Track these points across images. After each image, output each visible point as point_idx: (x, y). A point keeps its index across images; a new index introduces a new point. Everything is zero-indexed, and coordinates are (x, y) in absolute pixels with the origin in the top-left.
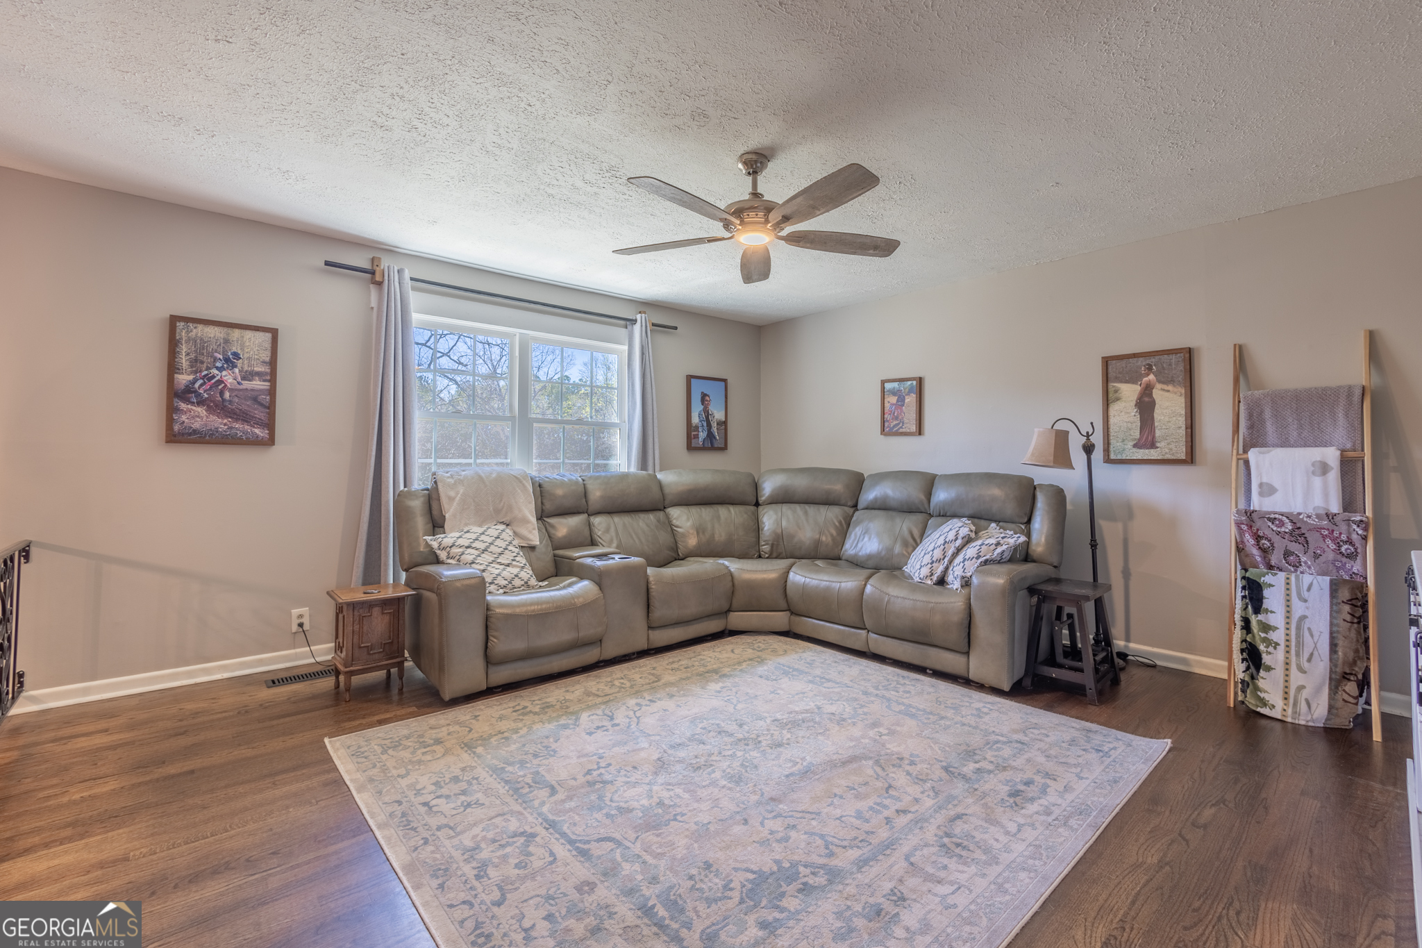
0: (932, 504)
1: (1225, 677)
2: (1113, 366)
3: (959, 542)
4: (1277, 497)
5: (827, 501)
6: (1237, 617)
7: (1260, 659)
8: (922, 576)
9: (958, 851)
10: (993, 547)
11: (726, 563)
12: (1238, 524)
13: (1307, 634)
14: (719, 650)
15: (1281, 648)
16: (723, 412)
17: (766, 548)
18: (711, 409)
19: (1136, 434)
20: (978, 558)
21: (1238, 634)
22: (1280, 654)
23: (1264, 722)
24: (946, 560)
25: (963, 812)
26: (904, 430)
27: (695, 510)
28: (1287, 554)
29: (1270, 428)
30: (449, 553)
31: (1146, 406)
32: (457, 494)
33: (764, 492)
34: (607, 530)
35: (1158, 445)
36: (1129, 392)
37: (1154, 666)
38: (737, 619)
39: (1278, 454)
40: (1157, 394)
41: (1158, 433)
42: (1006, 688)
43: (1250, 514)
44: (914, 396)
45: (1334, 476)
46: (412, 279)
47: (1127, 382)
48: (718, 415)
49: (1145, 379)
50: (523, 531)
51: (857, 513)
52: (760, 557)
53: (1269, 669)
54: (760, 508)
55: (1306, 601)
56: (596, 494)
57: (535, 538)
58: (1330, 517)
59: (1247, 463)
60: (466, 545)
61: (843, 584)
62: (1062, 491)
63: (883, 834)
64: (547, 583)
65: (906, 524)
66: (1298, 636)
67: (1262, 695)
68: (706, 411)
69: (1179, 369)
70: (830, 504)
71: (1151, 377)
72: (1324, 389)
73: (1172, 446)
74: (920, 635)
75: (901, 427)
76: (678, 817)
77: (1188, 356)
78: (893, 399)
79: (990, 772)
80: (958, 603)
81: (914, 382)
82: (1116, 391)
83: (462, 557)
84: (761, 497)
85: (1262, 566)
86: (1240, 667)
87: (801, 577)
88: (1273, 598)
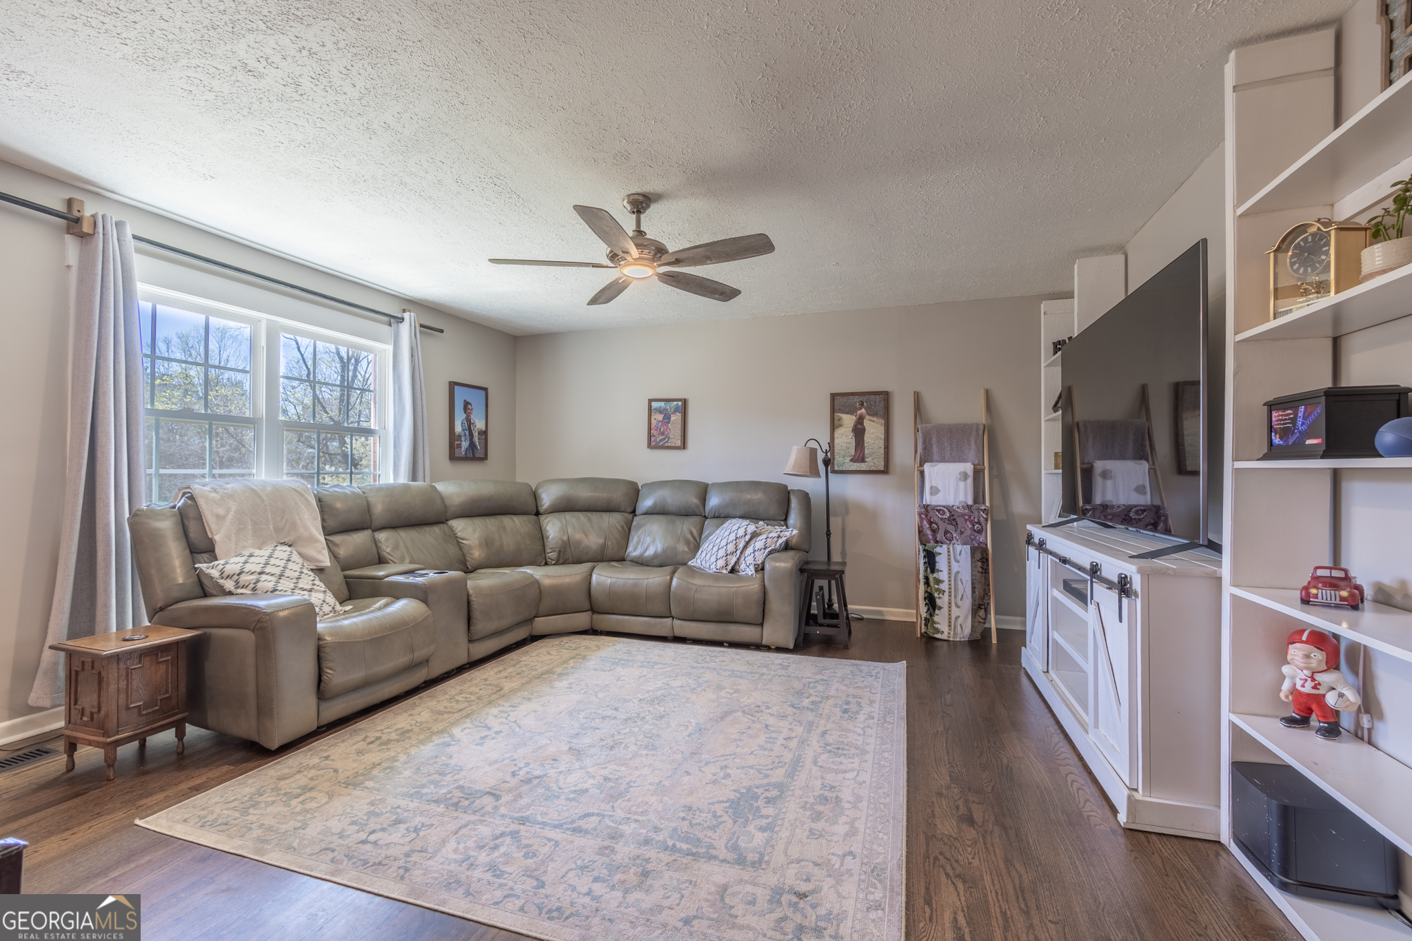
0: (707, 509)
1: (915, 620)
2: (838, 400)
3: (747, 538)
4: (940, 495)
5: (608, 508)
6: (921, 576)
7: (935, 602)
8: (718, 567)
9: (840, 751)
10: (776, 539)
11: (529, 571)
12: (920, 514)
13: (960, 583)
14: (534, 654)
15: (946, 594)
16: (484, 422)
17: (552, 555)
18: (474, 418)
19: (853, 452)
20: (765, 549)
21: (922, 588)
22: (946, 597)
23: (939, 643)
24: (738, 552)
25: (824, 729)
26: (669, 444)
27: (479, 522)
28: (946, 532)
29: (935, 450)
30: (237, 582)
31: (859, 432)
32: (228, 510)
33: (544, 502)
34: (396, 547)
35: (866, 460)
36: (848, 420)
37: (862, 619)
38: (542, 624)
39: (942, 467)
40: (866, 423)
41: (867, 451)
42: (791, 647)
43: (926, 507)
44: (680, 415)
45: (970, 481)
46: (135, 237)
47: (847, 413)
48: (480, 424)
49: (859, 412)
50: (311, 552)
51: (636, 519)
52: (546, 564)
53: (940, 608)
54: (542, 518)
55: (958, 562)
56: (379, 509)
57: (325, 560)
58: (969, 507)
59: (922, 473)
60: (259, 570)
61: (650, 580)
62: (807, 494)
63: (788, 756)
64: (351, 607)
65: (687, 526)
66: (955, 584)
67: (936, 626)
68: (468, 420)
69: (880, 407)
70: (610, 511)
71: (863, 410)
72: (965, 425)
73: (875, 461)
74: (724, 616)
75: (667, 442)
76: (632, 784)
77: (886, 396)
78: (660, 417)
79: (821, 702)
80: (755, 586)
81: (680, 403)
82: (839, 420)
83: (259, 585)
84: (542, 506)
85: (932, 542)
86: (923, 610)
87: (604, 578)
88: (941, 562)
